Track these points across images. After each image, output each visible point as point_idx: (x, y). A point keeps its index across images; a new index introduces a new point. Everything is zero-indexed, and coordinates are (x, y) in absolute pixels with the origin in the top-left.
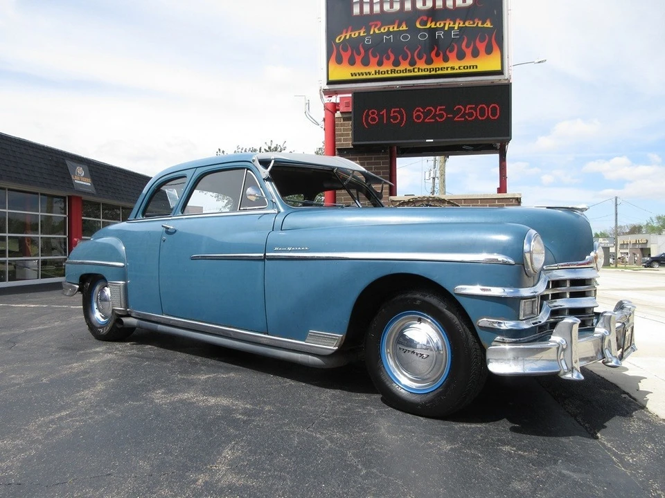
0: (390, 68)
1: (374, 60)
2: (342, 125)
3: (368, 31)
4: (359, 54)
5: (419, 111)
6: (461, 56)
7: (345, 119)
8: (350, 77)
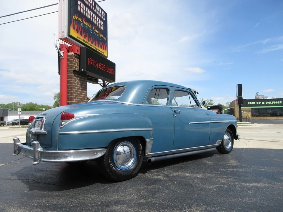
0: (87, 41)
1: (83, 35)
2: (74, 59)
3: (82, 20)
4: (80, 29)
5: (100, 64)
6: (101, 48)
7: (75, 57)
8: (76, 37)
